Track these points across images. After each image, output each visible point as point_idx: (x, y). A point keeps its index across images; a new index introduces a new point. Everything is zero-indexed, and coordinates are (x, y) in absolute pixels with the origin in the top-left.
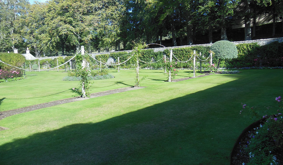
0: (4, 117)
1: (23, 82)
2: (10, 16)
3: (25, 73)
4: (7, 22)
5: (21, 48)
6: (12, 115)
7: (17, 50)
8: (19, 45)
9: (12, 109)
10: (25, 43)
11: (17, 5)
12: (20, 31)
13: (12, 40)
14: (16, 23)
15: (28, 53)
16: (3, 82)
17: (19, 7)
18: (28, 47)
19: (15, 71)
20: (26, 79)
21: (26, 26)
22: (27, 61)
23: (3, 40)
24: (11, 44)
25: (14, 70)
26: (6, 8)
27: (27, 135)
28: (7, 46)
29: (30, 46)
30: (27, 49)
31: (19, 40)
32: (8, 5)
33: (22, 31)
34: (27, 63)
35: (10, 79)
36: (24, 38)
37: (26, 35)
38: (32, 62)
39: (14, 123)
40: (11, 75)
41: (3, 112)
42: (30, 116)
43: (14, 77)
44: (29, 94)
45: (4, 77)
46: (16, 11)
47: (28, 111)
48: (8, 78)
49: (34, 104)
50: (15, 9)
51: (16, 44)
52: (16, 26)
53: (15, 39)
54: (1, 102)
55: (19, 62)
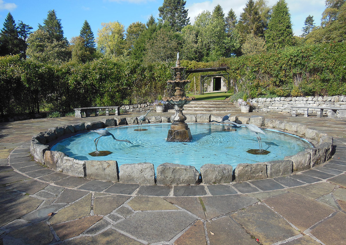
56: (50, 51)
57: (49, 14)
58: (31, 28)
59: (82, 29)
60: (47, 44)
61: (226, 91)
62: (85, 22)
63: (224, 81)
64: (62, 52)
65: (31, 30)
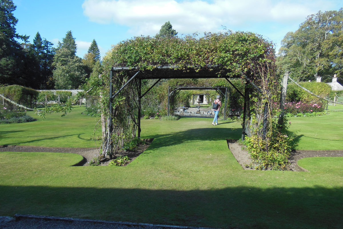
0: (302, 157)
1: (324, 119)
2: (318, 37)
3: (327, 108)
4: (314, 45)
5: (325, 75)
6: (312, 157)
7: (320, 78)
8: (324, 71)
9: (311, 149)
10: (331, 69)
11: (330, 20)
12: (329, 53)
13: (316, 66)
14: (326, 44)
15: (335, 82)
16: (301, 116)
17: (332, 22)
18: (336, 74)
19: (316, 105)
20: (328, 115)
21: (338, 45)
22: (332, 92)
23: (306, 67)
24: (314, 71)
25: (315, 103)
26: (316, 28)
27: (333, 186)
28: (309, 73)
29: (339, 72)
30: (334, 77)
31: (325, 65)
32: (318, 23)
33: (331, 53)
34: (331, 95)
35: (308, 113)
36: (332, 62)
37: (335, 58)
38: (338, 93)
39: (315, 167)
40: (311, 108)
41: (302, 151)
42: (335, 163)
43: (313, 111)
44: (333, 134)
45: (302, 110)
46: (327, 29)
47: (332, 156)
48: (306, 112)
49: (340, 148)
50: (327, 26)
51: (320, 70)
52: (325, 47)
53: (321, 64)
54: (299, 139)
55: (322, 93)
56: (72, 65)
57: (67, 34)
58: (52, 44)
59: (91, 46)
60: (70, 59)
61: (207, 104)
62: (93, 40)
63: (206, 97)
64: (80, 66)
65: (53, 46)
